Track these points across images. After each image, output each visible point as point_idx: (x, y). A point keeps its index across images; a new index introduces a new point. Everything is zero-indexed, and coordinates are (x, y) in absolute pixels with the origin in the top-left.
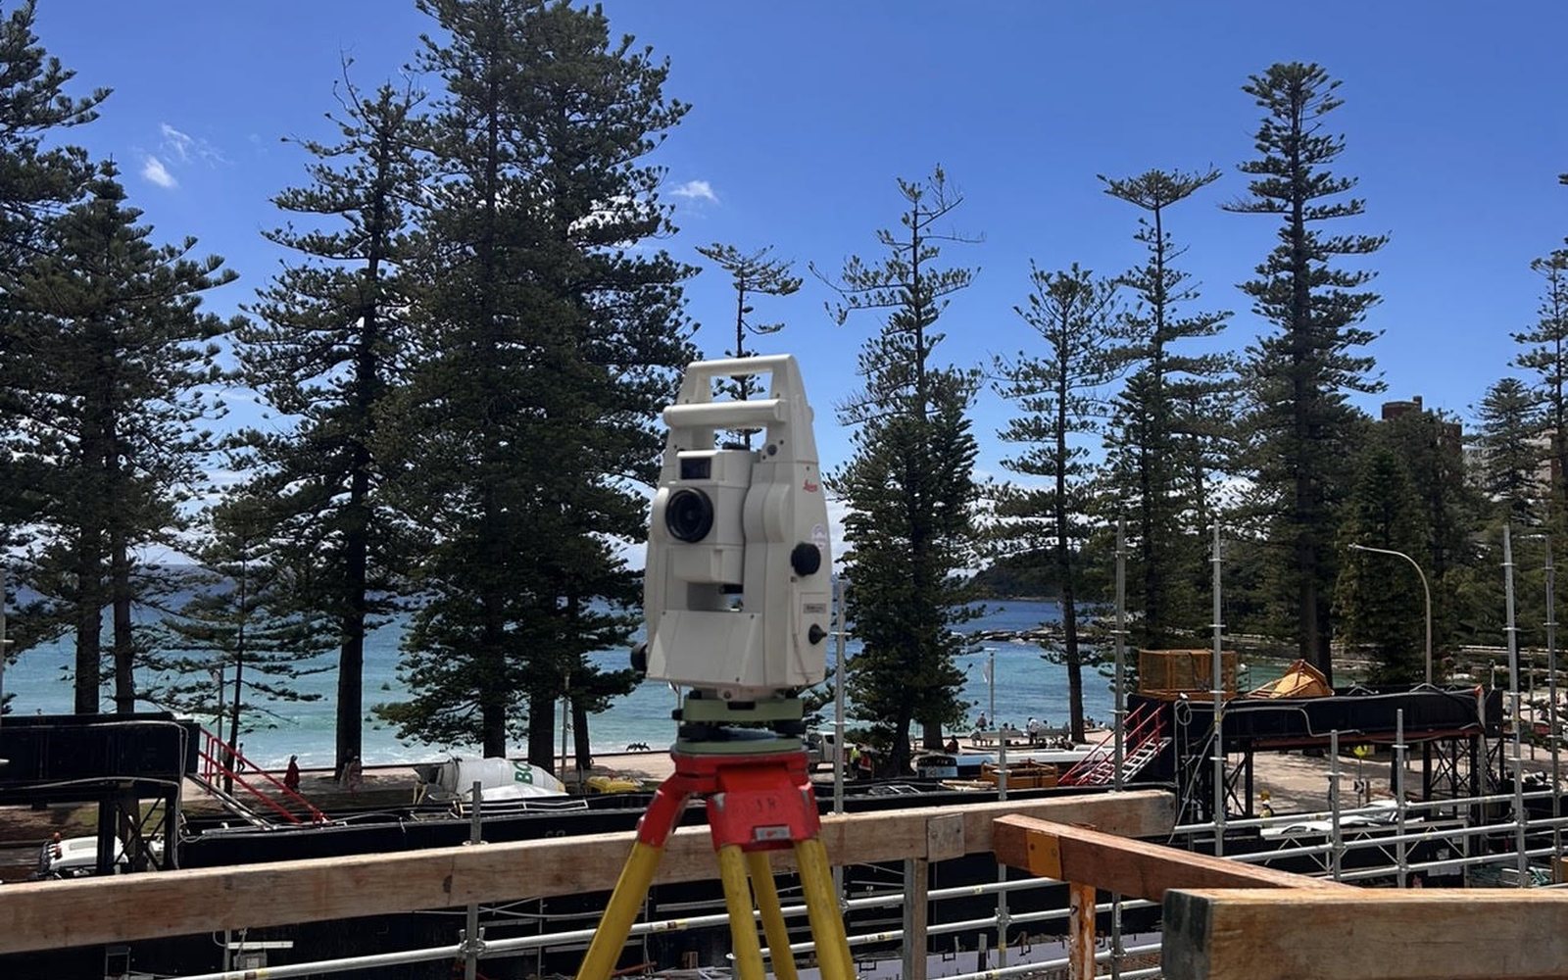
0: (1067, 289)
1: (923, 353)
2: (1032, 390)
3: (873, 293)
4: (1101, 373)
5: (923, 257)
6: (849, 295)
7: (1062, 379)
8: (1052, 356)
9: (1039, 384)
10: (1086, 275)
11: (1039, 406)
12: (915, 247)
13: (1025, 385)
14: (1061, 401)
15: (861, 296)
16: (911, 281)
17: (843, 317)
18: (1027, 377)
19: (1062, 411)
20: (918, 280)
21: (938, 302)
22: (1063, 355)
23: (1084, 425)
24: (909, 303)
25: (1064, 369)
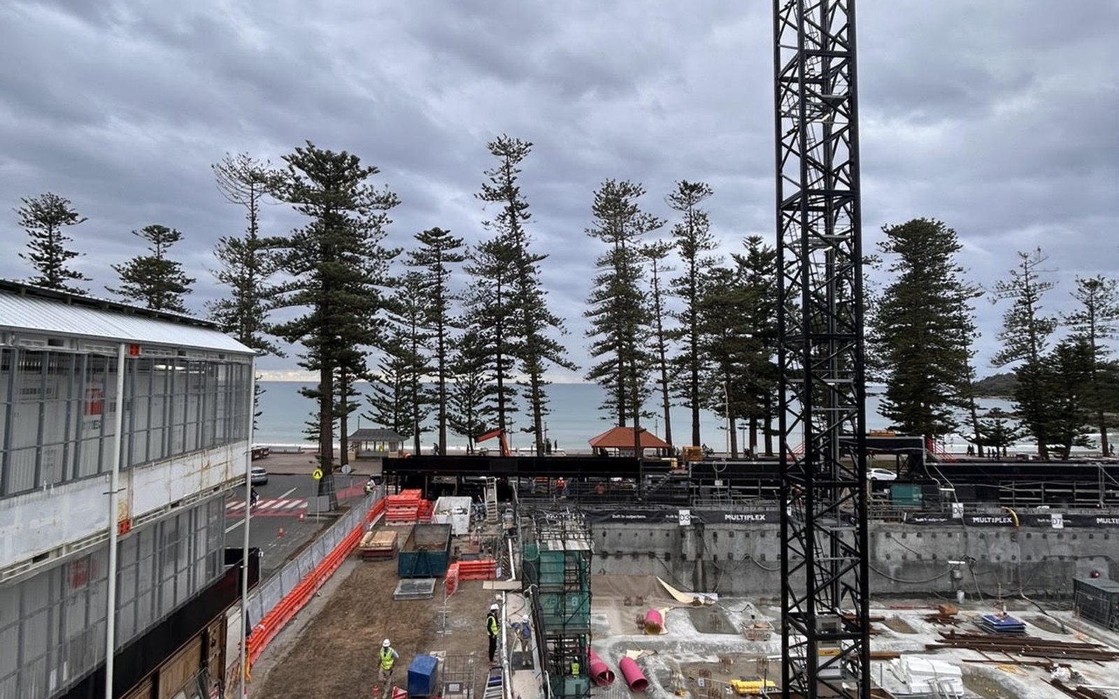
0: (1093, 285)
1: (1032, 313)
2: (1076, 323)
3: (1008, 292)
4: (1112, 316)
5: (1031, 278)
6: (998, 294)
7: (1092, 319)
8: (1087, 311)
9: (1080, 321)
10: (1103, 279)
11: (1081, 329)
12: (1026, 275)
13: (1072, 322)
14: (1092, 327)
15: (1003, 294)
16: (1025, 287)
17: (995, 301)
18: (1074, 318)
19: (1093, 331)
20: (1028, 287)
21: (1038, 295)
22: (1092, 309)
23: (1104, 336)
24: (1025, 295)
25: (1093, 315)
